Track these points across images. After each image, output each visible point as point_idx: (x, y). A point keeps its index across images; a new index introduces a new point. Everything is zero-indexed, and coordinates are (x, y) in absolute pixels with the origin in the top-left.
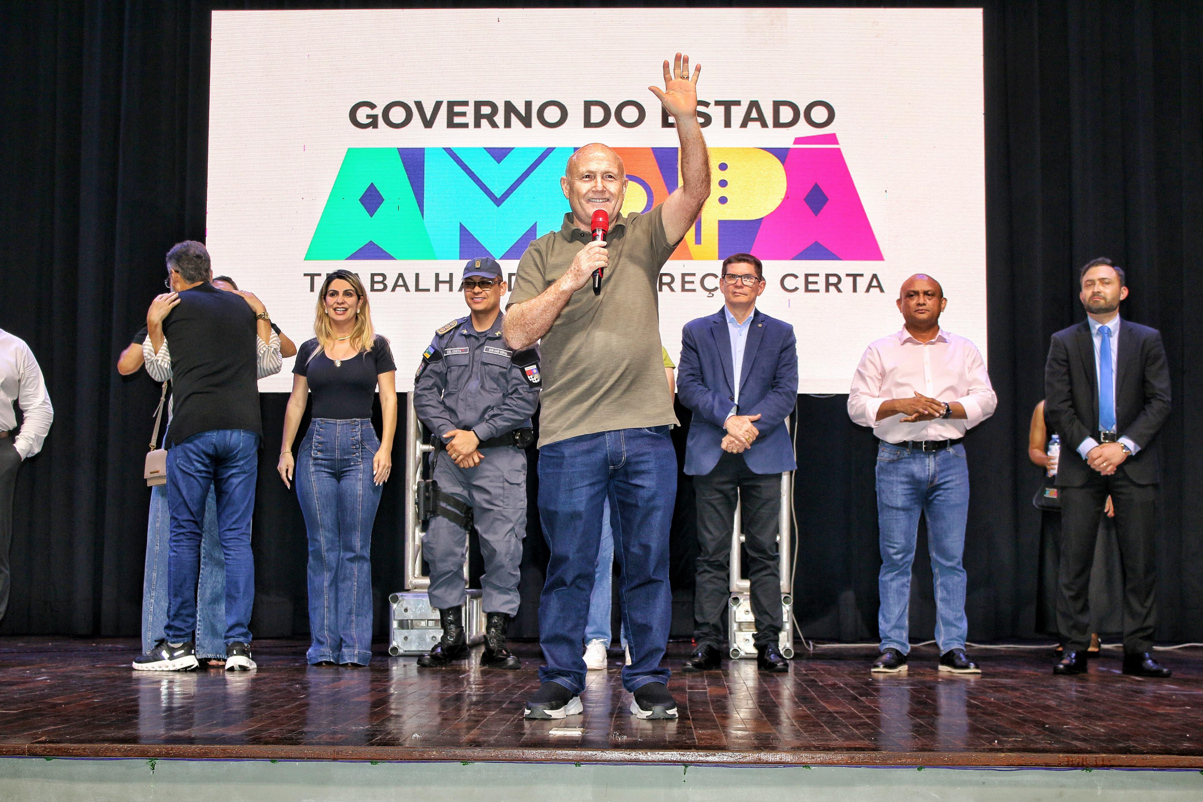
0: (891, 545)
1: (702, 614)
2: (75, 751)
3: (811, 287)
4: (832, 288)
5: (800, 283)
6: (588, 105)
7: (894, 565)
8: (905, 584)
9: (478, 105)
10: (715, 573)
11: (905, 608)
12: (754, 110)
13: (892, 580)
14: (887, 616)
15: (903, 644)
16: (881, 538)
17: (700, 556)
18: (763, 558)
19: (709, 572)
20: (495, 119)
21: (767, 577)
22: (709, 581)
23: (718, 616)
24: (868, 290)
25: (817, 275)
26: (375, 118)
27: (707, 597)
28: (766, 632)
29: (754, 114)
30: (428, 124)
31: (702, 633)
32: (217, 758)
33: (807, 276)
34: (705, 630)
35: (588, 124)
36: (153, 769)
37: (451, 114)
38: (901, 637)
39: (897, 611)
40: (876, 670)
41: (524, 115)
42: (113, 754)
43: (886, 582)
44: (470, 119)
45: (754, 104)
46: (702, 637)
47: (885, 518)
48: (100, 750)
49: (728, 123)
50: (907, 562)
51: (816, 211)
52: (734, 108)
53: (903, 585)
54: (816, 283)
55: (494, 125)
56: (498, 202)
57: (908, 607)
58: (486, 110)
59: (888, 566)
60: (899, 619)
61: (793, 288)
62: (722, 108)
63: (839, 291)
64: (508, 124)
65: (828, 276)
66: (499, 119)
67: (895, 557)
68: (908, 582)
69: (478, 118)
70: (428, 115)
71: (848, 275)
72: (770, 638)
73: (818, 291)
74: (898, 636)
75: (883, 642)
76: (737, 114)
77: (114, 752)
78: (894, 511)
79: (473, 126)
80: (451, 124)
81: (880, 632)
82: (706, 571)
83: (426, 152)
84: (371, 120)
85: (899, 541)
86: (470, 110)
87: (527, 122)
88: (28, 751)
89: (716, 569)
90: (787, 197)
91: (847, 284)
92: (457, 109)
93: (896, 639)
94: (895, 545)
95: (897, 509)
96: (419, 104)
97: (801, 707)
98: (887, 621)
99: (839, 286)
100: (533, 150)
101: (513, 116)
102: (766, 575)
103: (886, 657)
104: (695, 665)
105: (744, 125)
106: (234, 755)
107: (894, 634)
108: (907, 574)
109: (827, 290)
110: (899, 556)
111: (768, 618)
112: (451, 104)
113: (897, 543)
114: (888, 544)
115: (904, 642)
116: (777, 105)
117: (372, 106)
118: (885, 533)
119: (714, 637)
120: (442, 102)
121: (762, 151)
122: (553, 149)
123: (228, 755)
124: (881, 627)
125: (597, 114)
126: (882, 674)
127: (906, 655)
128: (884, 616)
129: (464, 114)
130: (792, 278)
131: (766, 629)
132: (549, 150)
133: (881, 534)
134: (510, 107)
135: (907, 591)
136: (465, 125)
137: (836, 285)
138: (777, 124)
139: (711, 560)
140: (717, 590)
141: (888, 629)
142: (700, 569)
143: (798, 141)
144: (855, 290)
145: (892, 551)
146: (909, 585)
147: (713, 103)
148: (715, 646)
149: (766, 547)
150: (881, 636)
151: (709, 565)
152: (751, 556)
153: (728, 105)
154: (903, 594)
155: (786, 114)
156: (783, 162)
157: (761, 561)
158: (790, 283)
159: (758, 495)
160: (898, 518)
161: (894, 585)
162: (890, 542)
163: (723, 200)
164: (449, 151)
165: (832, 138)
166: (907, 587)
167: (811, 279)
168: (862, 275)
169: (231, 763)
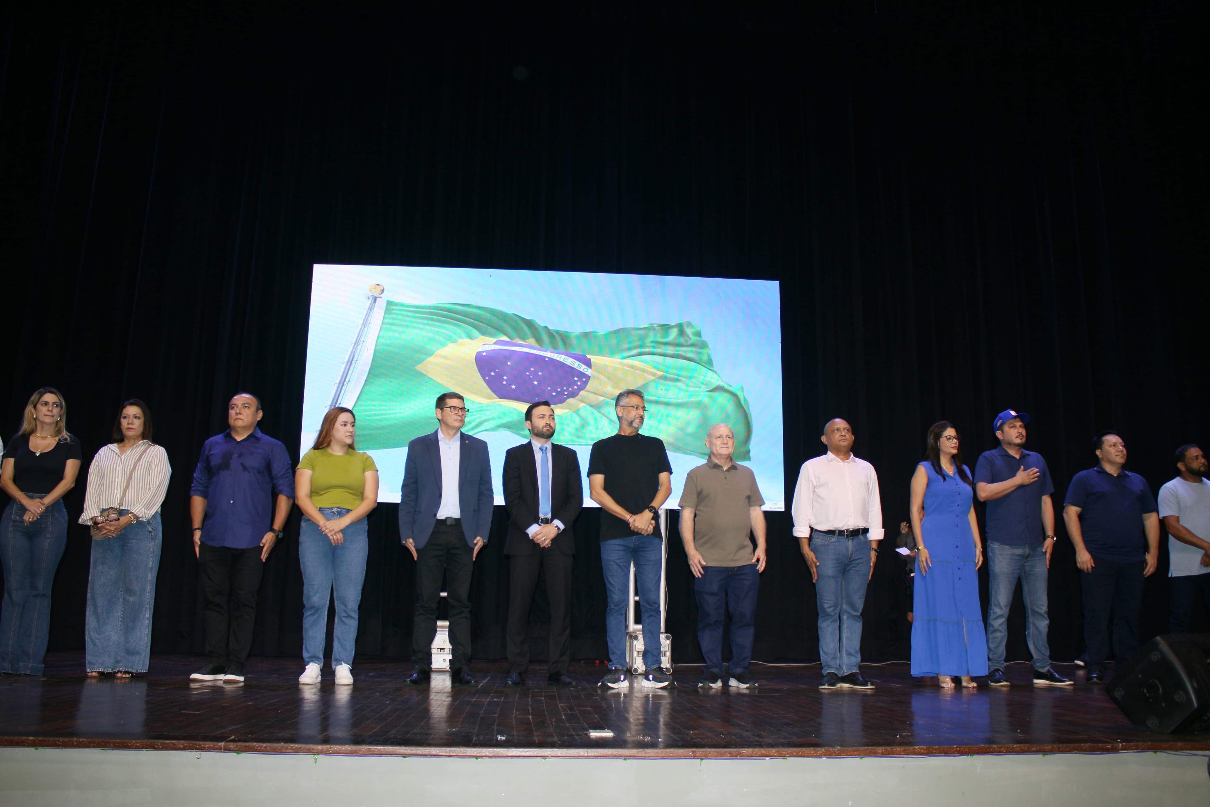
0: (826, 602)
2: (259, 748)
7: (828, 616)
13: (828, 626)
14: (826, 650)
32: (364, 755)
36: (316, 762)
39: (832, 647)
42: (288, 751)
43: (824, 628)
48: (277, 748)
59: (824, 617)
60: (834, 653)
67: (828, 610)
77: (288, 749)
88: (224, 747)
94: (829, 602)
98: (826, 654)
106: (377, 753)
107: (832, 663)
113: (830, 600)
123: (371, 753)
128: (823, 651)
141: (828, 660)
145: (826, 606)
162: (825, 600)
169: (373, 758)
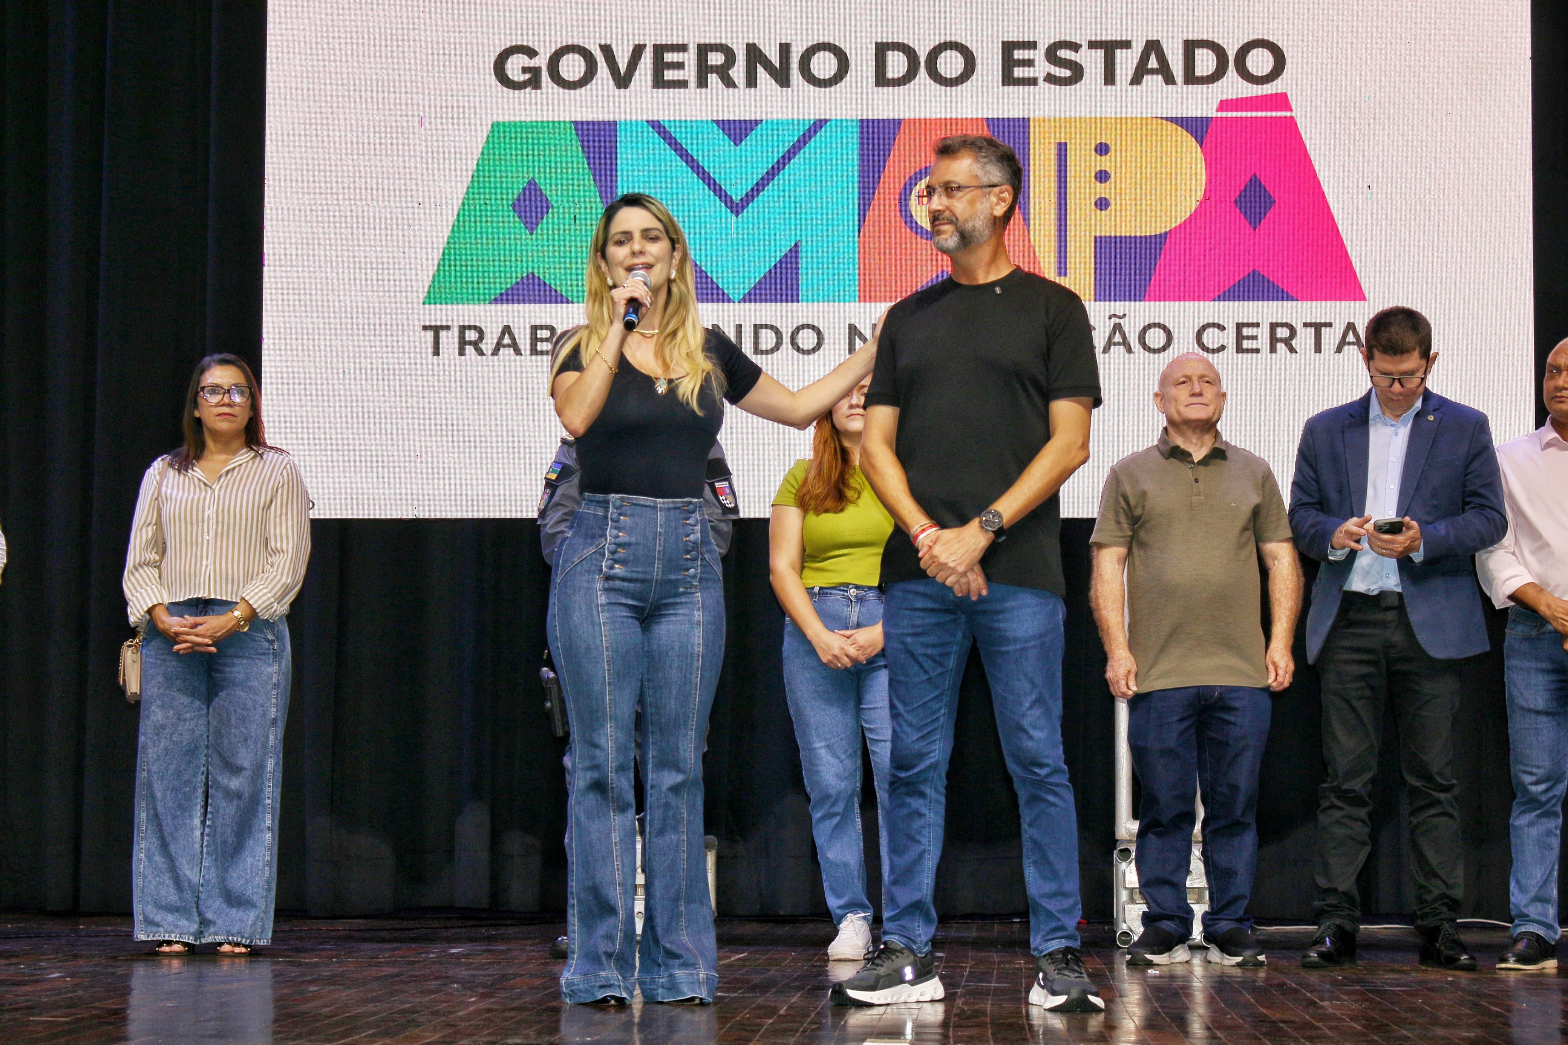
0: (1529, 769)
1: (1327, 874)
3: (1246, 344)
4: (1281, 347)
5: (1229, 338)
6: (882, 49)
7: (1533, 803)
8: (1551, 831)
9: (703, 50)
10: (1349, 810)
11: (1552, 869)
12: (1153, 57)
13: (1531, 824)
14: (1523, 882)
15: (1549, 926)
16: (1511, 758)
17: (1325, 782)
18: (1427, 788)
19: (1341, 809)
20: (731, 72)
21: (1437, 819)
22: (1338, 822)
23: (1353, 879)
24: (1339, 350)
25: (1257, 325)
26: (535, 72)
27: (1334, 848)
28: (1436, 905)
29: (1153, 63)
30: (622, 81)
31: (1326, 905)
33: (1240, 326)
34: (1332, 900)
35: (882, 80)
37: (659, 66)
38: (1546, 915)
39: (1539, 875)
40: (1503, 965)
41: (777, 65)
43: (1520, 828)
44: (690, 73)
45: (1153, 47)
46: (1327, 912)
47: (1518, 726)
49: (1110, 78)
50: (1555, 796)
51: (1255, 220)
52: (1120, 54)
53: (1549, 833)
54: (1254, 338)
55: (729, 83)
56: (737, 208)
57: (1556, 867)
58: (716, 59)
59: (1524, 803)
60: (1541, 887)
61: (1215, 346)
62: (1100, 53)
63: (1292, 350)
64: (751, 82)
65: (1273, 326)
66: (738, 72)
67: (1533, 788)
68: (1556, 828)
69: (703, 71)
70: (622, 66)
71: (1306, 325)
72: (1442, 916)
73: (1257, 351)
74: (1540, 914)
75: (1516, 922)
76: (1127, 62)
78: (1533, 715)
79: (695, 85)
80: (659, 82)
81: (1512, 907)
82: (1333, 806)
83: (618, 125)
84: (528, 76)
85: (1541, 764)
86: (690, 58)
87: (782, 77)
89: (1351, 805)
90: (1206, 198)
91: (1305, 339)
92: (669, 57)
93: (1537, 918)
94: (1535, 770)
95: (1538, 712)
96: (607, 50)
97: (1229, 1014)
98: (1522, 889)
99: (1293, 343)
100: (791, 123)
101: (760, 70)
102: (1435, 816)
103: (1520, 946)
104: (1321, 955)
105: (1136, 80)
107: (1533, 911)
108: (1555, 815)
109: (1273, 350)
110: (1542, 787)
111: (1439, 883)
112: (660, 50)
113: (1538, 767)
114: (1523, 768)
115: (1551, 922)
116: (1190, 47)
117: (531, 53)
118: (1518, 750)
119: (1347, 912)
120: (644, 46)
121: (1167, 123)
122: (826, 121)
124: (1512, 899)
125: (897, 64)
126: (1512, 973)
127: (1553, 943)
128: (1518, 882)
129: (680, 66)
130: (1216, 330)
131: (1434, 901)
132: (819, 124)
133: (1512, 752)
134: (754, 54)
135: (1555, 842)
136: (682, 84)
137: (1287, 342)
138: (1191, 78)
139: (1344, 787)
140: (1350, 837)
141: (1524, 902)
142: (1325, 804)
143: (1224, 105)
144: (1318, 349)
145: (1527, 779)
146: (1558, 832)
147: (1085, 46)
148: (1348, 927)
149: (1434, 770)
150: (1513, 913)
151: (1339, 798)
152: (1411, 785)
153: (1110, 48)
154: (1550, 848)
155: (1205, 62)
156: (1200, 142)
157: (1427, 793)
158: (1212, 338)
159: (1416, 688)
160: (1539, 726)
161: (1534, 832)
162: (1526, 765)
163: (1102, 204)
164: (657, 126)
165: (1281, 101)
166: (1556, 835)
167: (1246, 331)
168: (1330, 325)
